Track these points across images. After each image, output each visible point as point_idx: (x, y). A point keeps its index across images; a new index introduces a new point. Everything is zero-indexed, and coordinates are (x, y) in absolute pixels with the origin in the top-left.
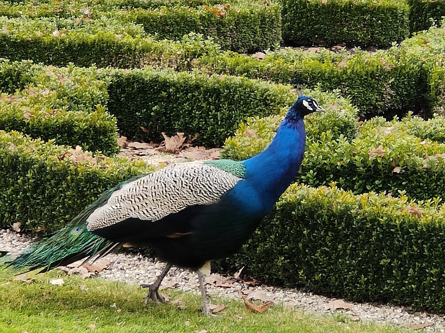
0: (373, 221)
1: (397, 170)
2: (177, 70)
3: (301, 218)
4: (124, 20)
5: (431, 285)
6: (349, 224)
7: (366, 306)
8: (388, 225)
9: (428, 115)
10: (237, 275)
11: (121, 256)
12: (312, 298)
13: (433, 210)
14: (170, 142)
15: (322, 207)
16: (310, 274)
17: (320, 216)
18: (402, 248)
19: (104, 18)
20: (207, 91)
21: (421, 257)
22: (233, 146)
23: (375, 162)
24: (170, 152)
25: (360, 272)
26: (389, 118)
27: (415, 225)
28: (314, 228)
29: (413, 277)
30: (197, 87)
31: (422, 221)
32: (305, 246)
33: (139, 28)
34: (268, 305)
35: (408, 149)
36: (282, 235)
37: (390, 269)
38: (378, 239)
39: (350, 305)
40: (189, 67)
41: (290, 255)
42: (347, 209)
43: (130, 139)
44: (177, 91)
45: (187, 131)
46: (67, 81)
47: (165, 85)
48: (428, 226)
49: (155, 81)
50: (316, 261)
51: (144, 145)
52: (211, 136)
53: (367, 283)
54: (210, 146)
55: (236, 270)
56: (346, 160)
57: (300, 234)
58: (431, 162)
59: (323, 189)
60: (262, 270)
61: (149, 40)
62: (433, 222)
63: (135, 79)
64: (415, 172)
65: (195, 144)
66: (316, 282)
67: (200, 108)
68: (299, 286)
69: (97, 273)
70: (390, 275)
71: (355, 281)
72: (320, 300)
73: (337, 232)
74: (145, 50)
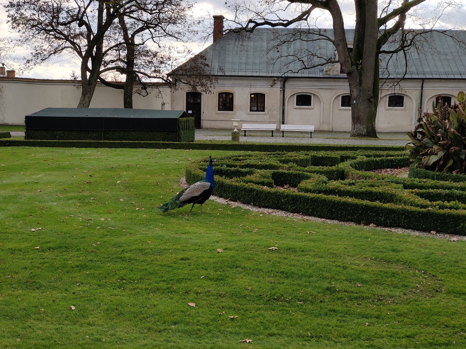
0: (331, 201)
1: (336, 191)
2: (287, 170)
3: (315, 201)
4: (275, 160)
5: (344, 215)
6: (325, 202)
7: (329, 220)
8: (334, 202)
9: (343, 179)
10: (301, 214)
11: (275, 210)
12: (317, 218)
13: (344, 199)
14: (286, 186)
15: (319, 198)
16: (317, 213)
17: (319, 200)
18: (337, 207)
19: (270, 160)
20: (294, 175)
21: (341, 209)
22: (300, 186)
23: (331, 189)
24: (286, 188)
25: (328, 213)
26: (335, 180)
27: (340, 202)
28: (318, 203)
29: (340, 214)
30: (292, 174)
31: (342, 201)
32: (316, 207)
33: (278, 162)
34: (308, 220)
35: (339, 187)
36: (311, 205)
37: (335, 211)
38: (332, 205)
39: (326, 220)
40: (290, 170)
41: (312, 209)
42: (325, 199)
44: (287, 175)
45: (290, 184)
46: (263, 173)
47: (284, 174)
48: (343, 202)
49: (282, 173)
50: (318, 210)
52: (295, 185)
53: (330, 215)
54: (294, 187)
55: (301, 212)
56: (325, 189)
57: (314, 204)
58: (344, 189)
59: (320, 194)
60: (306, 212)
61: (281, 164)
63: (278, 172)
64: (340, 191)
65: (291, 187)
66: (318, 215)
67: (292, 179)
68: (315, 216)
69: (270, 213)
70: (335, 213)
71: (327, 214)
72: (319, 219)
73: (323, 204)
74: (280, 166)
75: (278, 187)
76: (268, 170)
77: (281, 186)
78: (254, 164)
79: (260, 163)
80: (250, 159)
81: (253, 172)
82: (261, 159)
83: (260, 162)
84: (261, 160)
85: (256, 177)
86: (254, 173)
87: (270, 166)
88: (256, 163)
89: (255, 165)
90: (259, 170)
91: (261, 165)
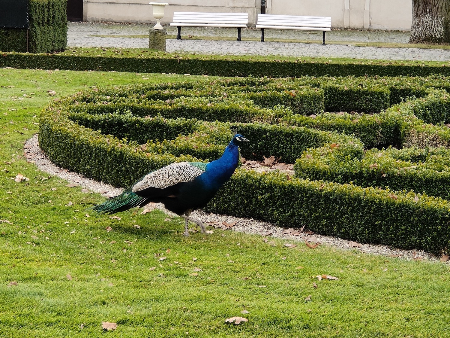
0: (372, 202)
1: (384, 175)
2: (271, 124)
3: (335, 200)
4: (244, 98)
5: (402, 234)
6: (359, 203)
7: (368, 245)
8: (380, 204)
9: (400, 147)
10: (302, 229)
11: (243, 219)
12: (341, 241)
13: (403, 196)
14: (267, 161)
15: (345, 194)
16: (340, 228)
17: (345, 199)
18: (387, 216)
19: (234, 97)
20: (286, 134)
21: (396, 220)
22: (300, 162)
23: (373, 171)
24: (267, 166)
25: (365, 228)
26: (380, 149)
27: (394, 204)
28: (341, 205)
29: (392, 231)
30: (281, 132)
31: (397, 202)
32: (337, 214)
33: (251, 102)
34: (318, 244)
35: (390, 165)
36: (325, 209)
37: (380, 226)
38: (374, 211)
39: (360, 245)
40: (277, 122)
41: (329, 219)
42: (359, 195)
43: (247, 159)
44: (271, 134)
45: (276, 155)
46: (215, 129)
47: (265, 131)
48: (400, 204)
49: (260, 129)
50: (343, 222)
51: (254, 162)
52: (288, 158)
53: (369, 233)
54: (288, 162)
55: (301, 226)
56: (358, 170)
57: (334, 208)
58: (402, 172)
59: (346, 185)
60: (314, 227)
61: (257, 108)
62: (403, 202)
63: (250, 128)
64: (393, 176)
65: (280, 162)
66: (342, 233)
67: (283, 143)
68: (334, 235)
69: (230, 228)
70: (380, 229)
71: (362, 232)
72: (345, 242)
73: (353, 207)
74: (255, 113)
75: (250, 162)
76: (228, 122)
77: (256, 160)
78: (195, 106)
79: (209, 105)
80: (189, 96)
81: (193, 126)
82: (212, 95)
83: (211, 102)
84: (213, 99)
85: (199, 139)
86: (195, 129)
87: (232, 113)
88: (200, 105)
89: (199, 109)
90: (206, 124)
91: (212, 109)
